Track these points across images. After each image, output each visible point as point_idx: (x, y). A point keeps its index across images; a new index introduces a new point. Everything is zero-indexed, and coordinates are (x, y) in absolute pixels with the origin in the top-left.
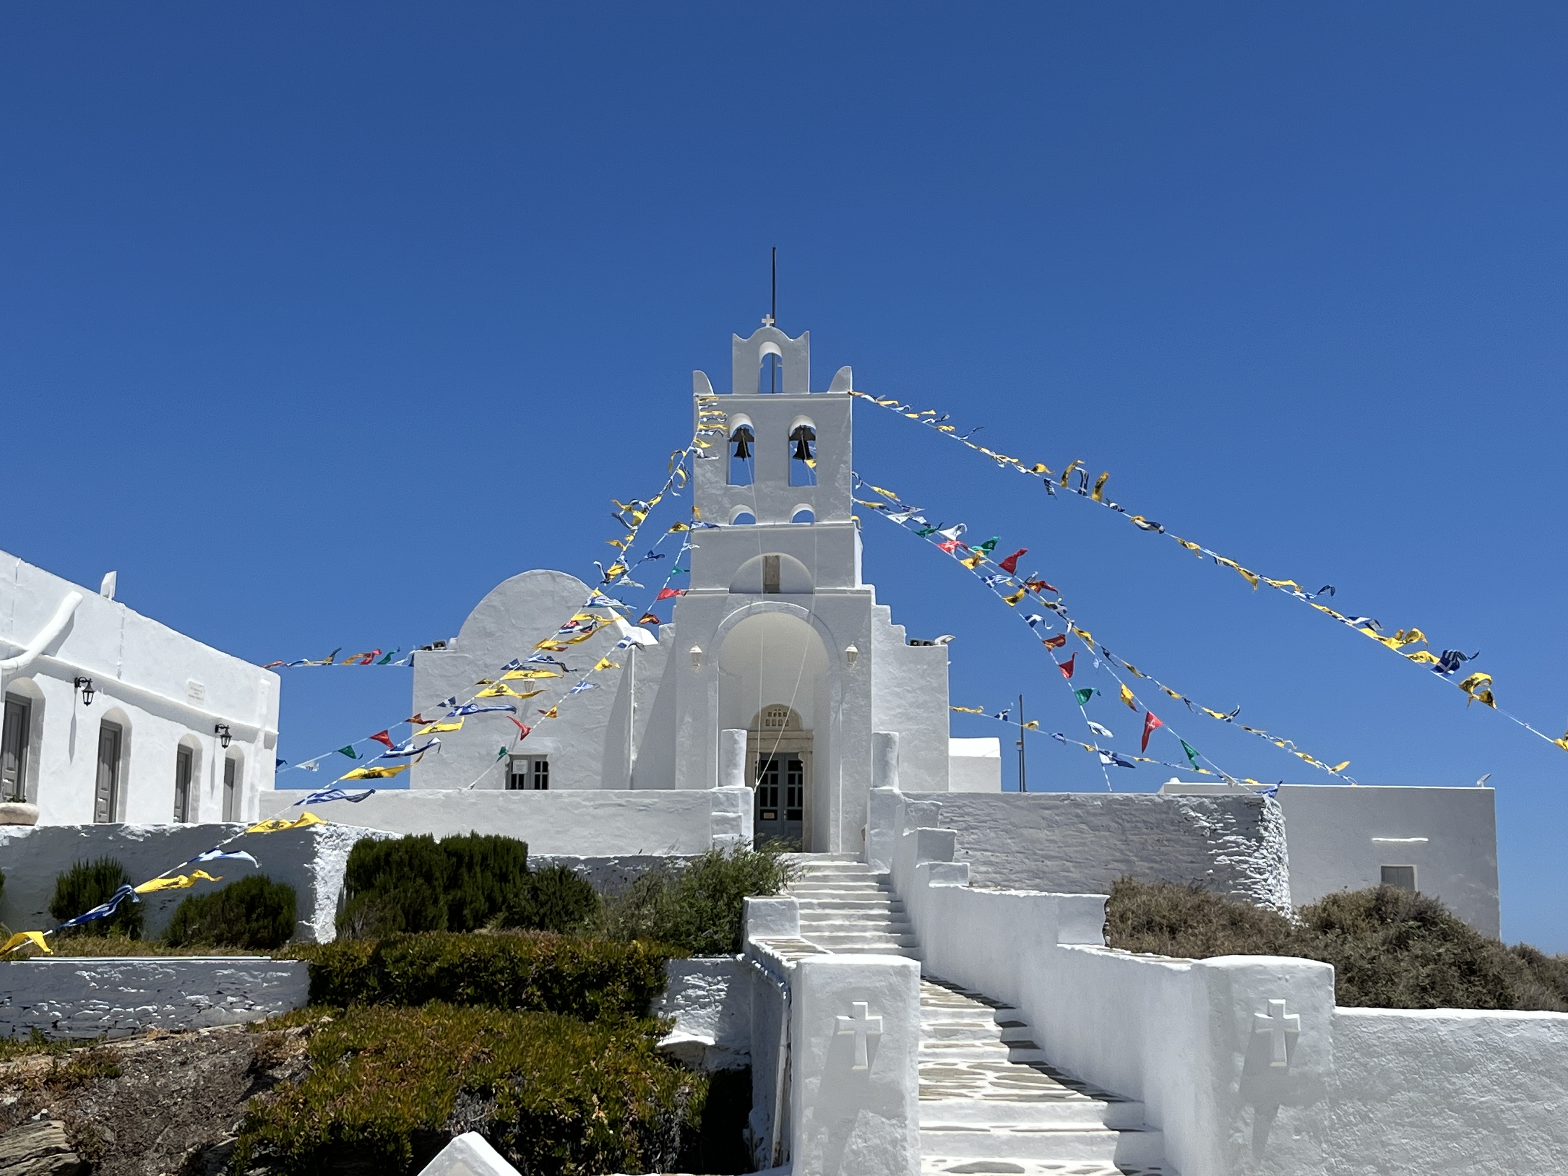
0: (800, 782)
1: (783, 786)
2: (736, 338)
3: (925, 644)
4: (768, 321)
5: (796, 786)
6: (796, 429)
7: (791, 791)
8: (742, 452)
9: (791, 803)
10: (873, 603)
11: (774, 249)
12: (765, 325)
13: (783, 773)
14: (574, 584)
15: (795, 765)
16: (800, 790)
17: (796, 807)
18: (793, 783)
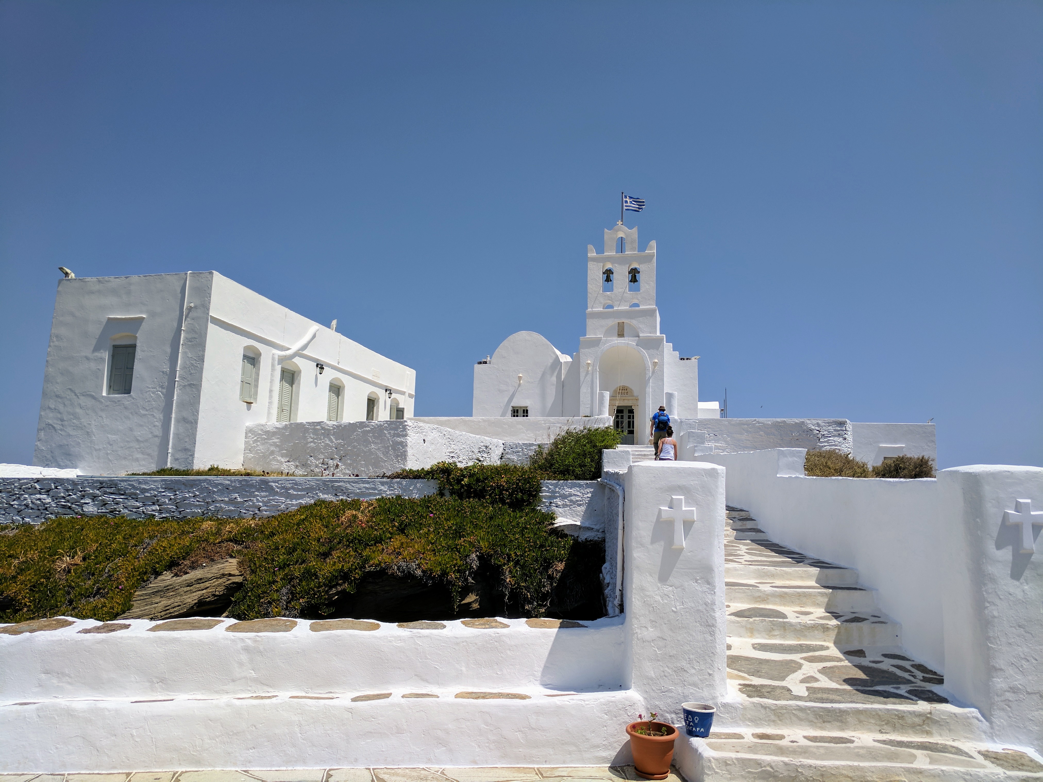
0: (633, 418)
1: (626, 420)
2: (606, 230)
3: (687, 359)
4: (620, 223)
5: (631, 420)
6: (631, 269)
7: (629, 422)
8: (608, 279)
9: (629, 427)
10: (665, 342)
11: (623, 193)
12: (618, 224)
13: (626, 414)
14: (538, 337)
15: (631, 411)
16: (633, 422)
17: (631, 429)
18: (630, 419)
